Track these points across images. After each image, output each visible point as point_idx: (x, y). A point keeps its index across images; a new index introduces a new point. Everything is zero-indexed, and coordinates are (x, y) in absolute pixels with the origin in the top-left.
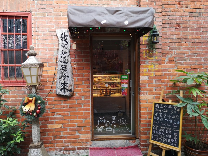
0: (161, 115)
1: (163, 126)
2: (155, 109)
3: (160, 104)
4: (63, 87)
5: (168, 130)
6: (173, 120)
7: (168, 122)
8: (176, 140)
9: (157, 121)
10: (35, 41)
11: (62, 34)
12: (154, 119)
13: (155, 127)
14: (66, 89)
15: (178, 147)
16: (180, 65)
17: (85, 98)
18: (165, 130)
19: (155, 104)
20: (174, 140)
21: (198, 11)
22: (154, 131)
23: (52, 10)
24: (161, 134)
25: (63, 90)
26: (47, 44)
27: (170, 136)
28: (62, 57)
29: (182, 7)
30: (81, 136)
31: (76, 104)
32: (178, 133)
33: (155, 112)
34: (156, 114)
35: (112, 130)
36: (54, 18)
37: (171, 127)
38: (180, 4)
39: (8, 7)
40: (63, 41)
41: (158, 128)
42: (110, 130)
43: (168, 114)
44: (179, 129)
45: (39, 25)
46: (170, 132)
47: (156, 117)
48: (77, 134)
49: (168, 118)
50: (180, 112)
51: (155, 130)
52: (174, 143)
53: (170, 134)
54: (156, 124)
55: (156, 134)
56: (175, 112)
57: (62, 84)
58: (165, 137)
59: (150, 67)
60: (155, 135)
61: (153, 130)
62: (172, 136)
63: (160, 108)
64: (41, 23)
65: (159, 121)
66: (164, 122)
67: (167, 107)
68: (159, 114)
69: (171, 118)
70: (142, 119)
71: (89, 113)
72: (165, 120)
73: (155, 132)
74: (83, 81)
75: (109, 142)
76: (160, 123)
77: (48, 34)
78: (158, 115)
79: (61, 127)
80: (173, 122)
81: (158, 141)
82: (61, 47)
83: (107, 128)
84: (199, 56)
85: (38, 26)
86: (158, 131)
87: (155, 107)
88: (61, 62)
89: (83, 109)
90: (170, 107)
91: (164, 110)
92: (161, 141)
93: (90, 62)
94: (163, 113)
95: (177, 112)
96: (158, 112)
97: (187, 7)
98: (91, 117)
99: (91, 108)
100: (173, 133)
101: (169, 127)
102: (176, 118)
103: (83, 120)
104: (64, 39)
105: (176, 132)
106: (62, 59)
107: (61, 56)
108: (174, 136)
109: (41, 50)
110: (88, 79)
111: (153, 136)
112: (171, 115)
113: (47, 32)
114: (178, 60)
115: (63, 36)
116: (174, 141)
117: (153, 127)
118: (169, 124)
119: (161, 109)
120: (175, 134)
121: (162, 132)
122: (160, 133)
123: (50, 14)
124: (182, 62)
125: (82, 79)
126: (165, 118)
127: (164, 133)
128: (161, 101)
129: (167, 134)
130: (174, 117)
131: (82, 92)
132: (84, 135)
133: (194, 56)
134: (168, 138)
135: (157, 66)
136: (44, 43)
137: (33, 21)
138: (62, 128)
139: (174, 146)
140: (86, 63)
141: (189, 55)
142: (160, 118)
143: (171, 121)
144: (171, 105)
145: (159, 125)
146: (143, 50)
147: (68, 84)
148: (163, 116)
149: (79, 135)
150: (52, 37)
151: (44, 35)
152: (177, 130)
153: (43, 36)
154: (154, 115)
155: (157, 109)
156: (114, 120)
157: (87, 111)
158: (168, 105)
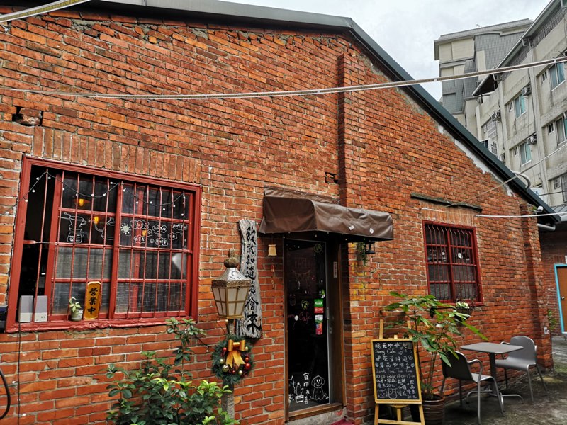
0: (385, 359)
1: (392, 374)
2: (374, 352)
3: (381, 343)
4: (250, 322)
5: (401, 378)
6: (405, 363)
7: (398, 366)
8: (413, 391)
9: (381, 369)
10: (205, 237)
11: (249, 229)
12: (375, 367)
13: (380, 379)
14: (256, 326)
15: (418, 398)
16: (384, 285)
17: (276, 342)
18: (396, 380)
19: (374, 343)
20: (411, 390)
21: (396, 212)
22: (380, 385)
23: (232, 186)
24: (391, 387)
25: (251, 328)
26: (223, 242)
27: (405, 387)
28: (247, 268)
29: (382, 205)
30: (271, 415)
31: (264, 353)
32: (415, 379)
33: (376, 356)
34: (378, 359)
35: (304, 399)
36: (235, 200)
37: (405, 373)
38: (380, 200)
39: (165, 171)
40: (248, 240)
41: (384, 379)
42: (301, 399)
43: (396, 355)
44: (415, 374)
45: (213, 209)
46: (404, 381)
47: (379, 362)
48: (265, 413)
49: (397, 362)
50: (412, 350)
51: (381, 383)
52: (412, 395)
53: (404, 384)
54: (381, 374)
55: (383, 389)
56: (406, 351)
57: (249, 316)
58: (398, 390)
59: (360, 287)
60: (382, 391)
61: (377, 383)
62: (407, 386)
63: (382, 349)
64: (215, 205)
65: (385, 367)
66: (392, 368)
67: (392, 345)
68: (382, 358)
69: (402, 361)
70: (354, 371)
71: (282, 368)
72: (394, 364)
73: (382, 386)
74: (274, 311)
75: (308, 419)
76: (386, 371)
77: (225, 226)
78: (382, 360)
79: (240, 402)
80: (405, 366)
81: (387, 398)
82: (247, 249)
83: (297, 397)
84: (401, 272)
85: (210, 210)
86: (386, 383)
87: (375, 349)
88: (246, 276)
89: (273, 362)
90: (397, 345)
91: (389, 351)
92: (393, 396)
93: (283, 278)
94: (388, 356)
95: (408, 350)
96: (381, 354)
97: (386, 206)
98: (284, 376)
99: (284, 358)
100: (408, 381)
101: (401, 374)
102: (408, 359)
103: (273, 383)
104: (251, 237)
105: (412, 379)
106: (249, 271)
107: (247, 265)
108: (410, 385)
109: (213, 254)
110: (281, 307)
111: (379, 393)
112: (402, 357)
113: (224, 222)
114: (382, 278)
115: (250, 232)
116: (412, 392)
117: (377, 379)
118: (400, 370)
119: (385, 350)
120: (411, 382)
121: (391, 383)
122: (389, 386)
123: (229, 192)
124: (386, 280)
125: (273, 308)
126: (393, 362)
127: (396, 383)
128: (381, 339)
129: (399, 385)
130: (405, 359)
131: (273, 330)
132: (273, 413)
133: (396, 272)
134: (403, 390)
135: (367, 286)
136: (218, 240)
137: (203, 201)
138: (242, 403)
139: (412, 399)
140: (278, 278)
141: (392, 271)
142: (385, 363)
143: (402, 365)
144: (399, 342)
145: (386, 374)
146: (352, 261)
147: (256, 316)
148: (389, 360)
149: (267, 414)
150: (231, 232)
151: (219, 226)
152: (414, 376)
153: (217, 228)
154: (375, 361)
155: (379, 350)
156: (306, 381)
157: (279, 366)
158: (394, 342)
